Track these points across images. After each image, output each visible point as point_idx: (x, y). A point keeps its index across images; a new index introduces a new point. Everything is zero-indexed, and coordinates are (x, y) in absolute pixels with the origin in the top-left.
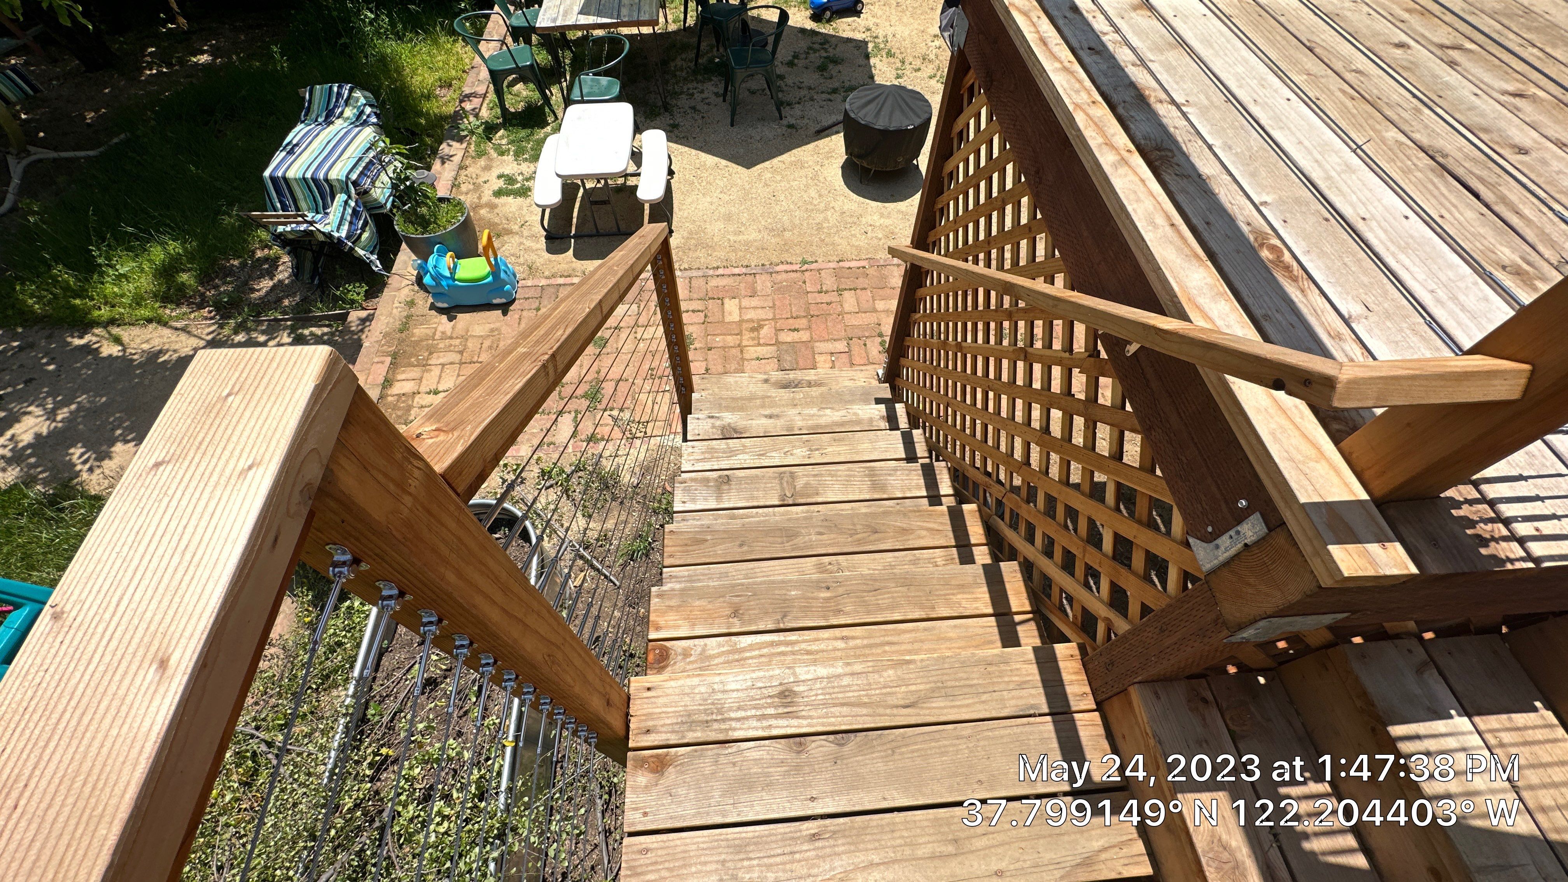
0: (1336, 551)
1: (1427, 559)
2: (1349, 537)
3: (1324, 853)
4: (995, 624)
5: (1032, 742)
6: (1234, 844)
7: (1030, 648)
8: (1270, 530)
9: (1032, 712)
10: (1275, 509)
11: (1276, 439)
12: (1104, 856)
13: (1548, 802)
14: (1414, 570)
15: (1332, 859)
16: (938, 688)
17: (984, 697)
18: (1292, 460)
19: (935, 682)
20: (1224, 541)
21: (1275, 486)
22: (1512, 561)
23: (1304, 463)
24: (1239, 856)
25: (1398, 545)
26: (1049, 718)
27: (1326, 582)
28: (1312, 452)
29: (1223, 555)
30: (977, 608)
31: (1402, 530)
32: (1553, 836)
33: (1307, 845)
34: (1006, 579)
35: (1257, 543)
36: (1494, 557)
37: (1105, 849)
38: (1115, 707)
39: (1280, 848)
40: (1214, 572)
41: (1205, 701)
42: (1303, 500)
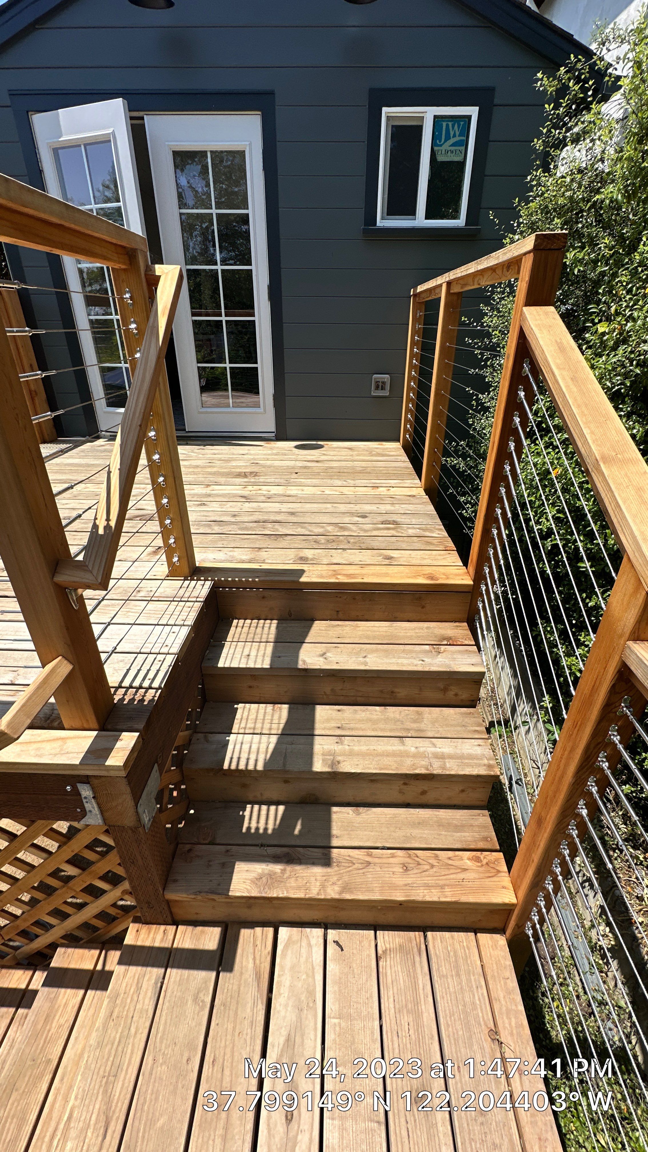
0: (110, 762)
1: (136, 726)
2: (107, 752)
3: (275, 824)
4: (94, 992)
5: (179, 994)
6: (260, 871)
7: (117, 966)
8: (88, 783)
9: (159, 984)
10: (79, 776)
11: (40, 756)
12: (258, 962)
13: (268, 726)
14: (137, 734)
15: (278, 822)
16: (106, 1083)
17: (133, 1030)
18: (55, 755)
19: (100, 1086)
20: (88, 806)
21: (65, 770)
22: (154, 696)
23: (62, 750)
24: (266, 872)
25: (124, 734)
26: (169, 970)
27: (123, 774)
28: (60, 743)
29: (96, 811)
30: (73, 1007)
31: (118, 727)
32: (280, 732)
33: (270, 831)
34: (65, 966)
35: (94, 792)
36: (150, 701)
37: (254, 959)
38: (178, 912)
39: (268, 846)
40: (104, 820)
41: (190, 850)
42: (78, 762)
